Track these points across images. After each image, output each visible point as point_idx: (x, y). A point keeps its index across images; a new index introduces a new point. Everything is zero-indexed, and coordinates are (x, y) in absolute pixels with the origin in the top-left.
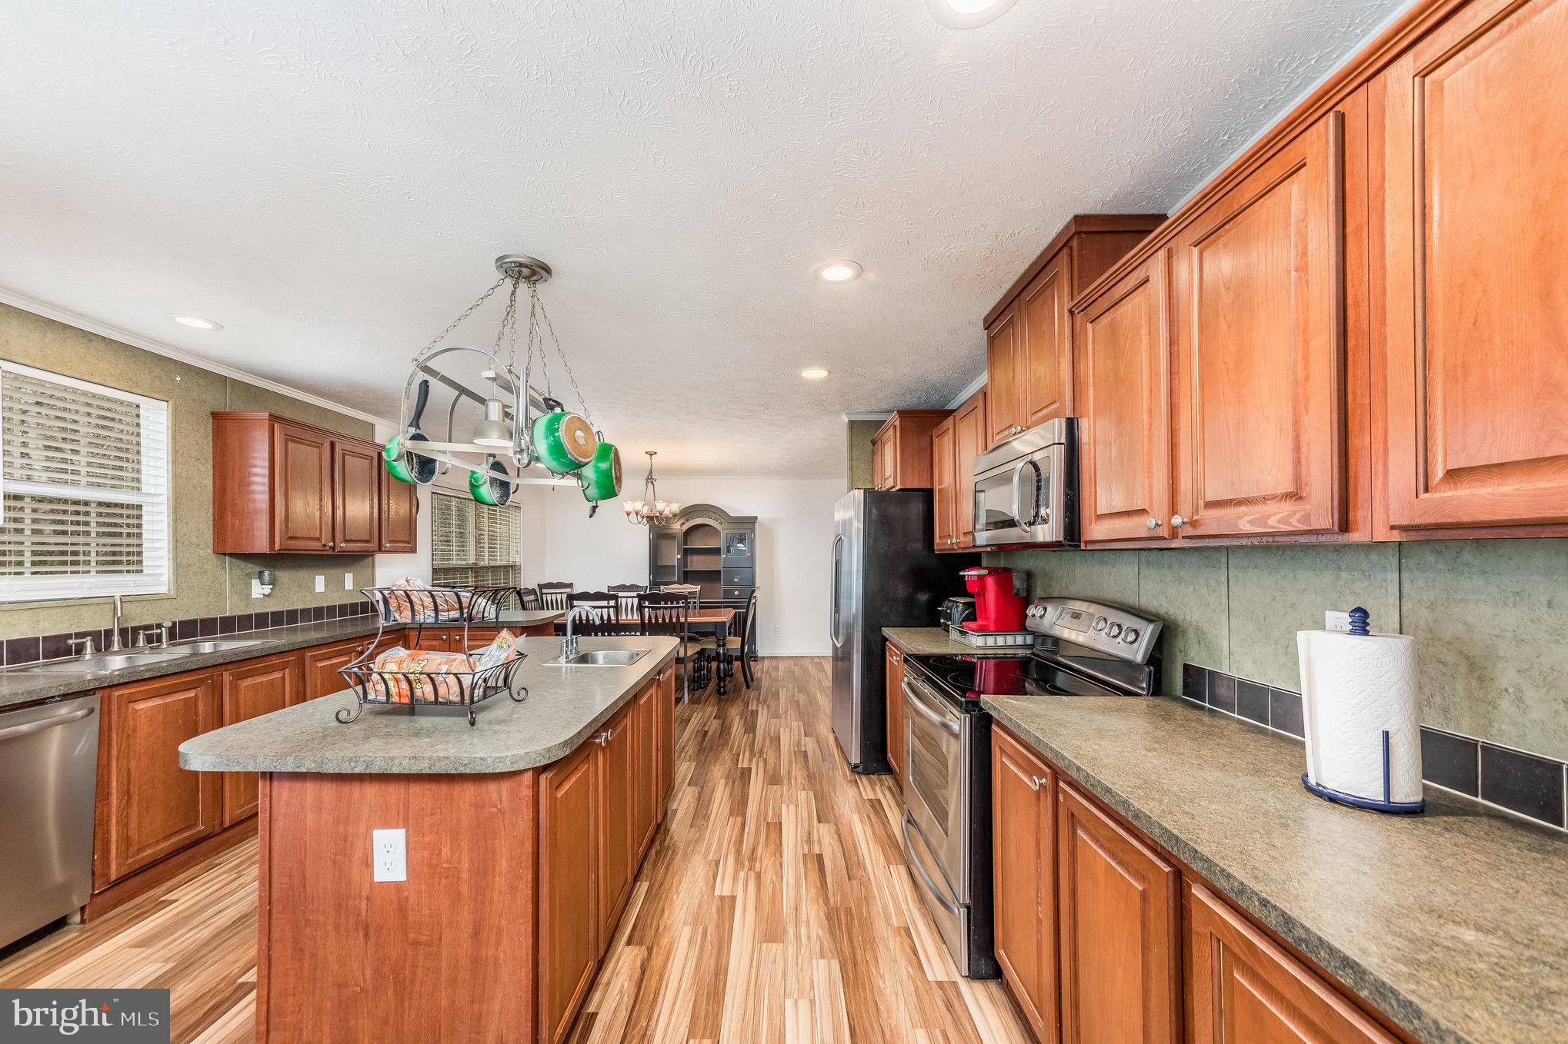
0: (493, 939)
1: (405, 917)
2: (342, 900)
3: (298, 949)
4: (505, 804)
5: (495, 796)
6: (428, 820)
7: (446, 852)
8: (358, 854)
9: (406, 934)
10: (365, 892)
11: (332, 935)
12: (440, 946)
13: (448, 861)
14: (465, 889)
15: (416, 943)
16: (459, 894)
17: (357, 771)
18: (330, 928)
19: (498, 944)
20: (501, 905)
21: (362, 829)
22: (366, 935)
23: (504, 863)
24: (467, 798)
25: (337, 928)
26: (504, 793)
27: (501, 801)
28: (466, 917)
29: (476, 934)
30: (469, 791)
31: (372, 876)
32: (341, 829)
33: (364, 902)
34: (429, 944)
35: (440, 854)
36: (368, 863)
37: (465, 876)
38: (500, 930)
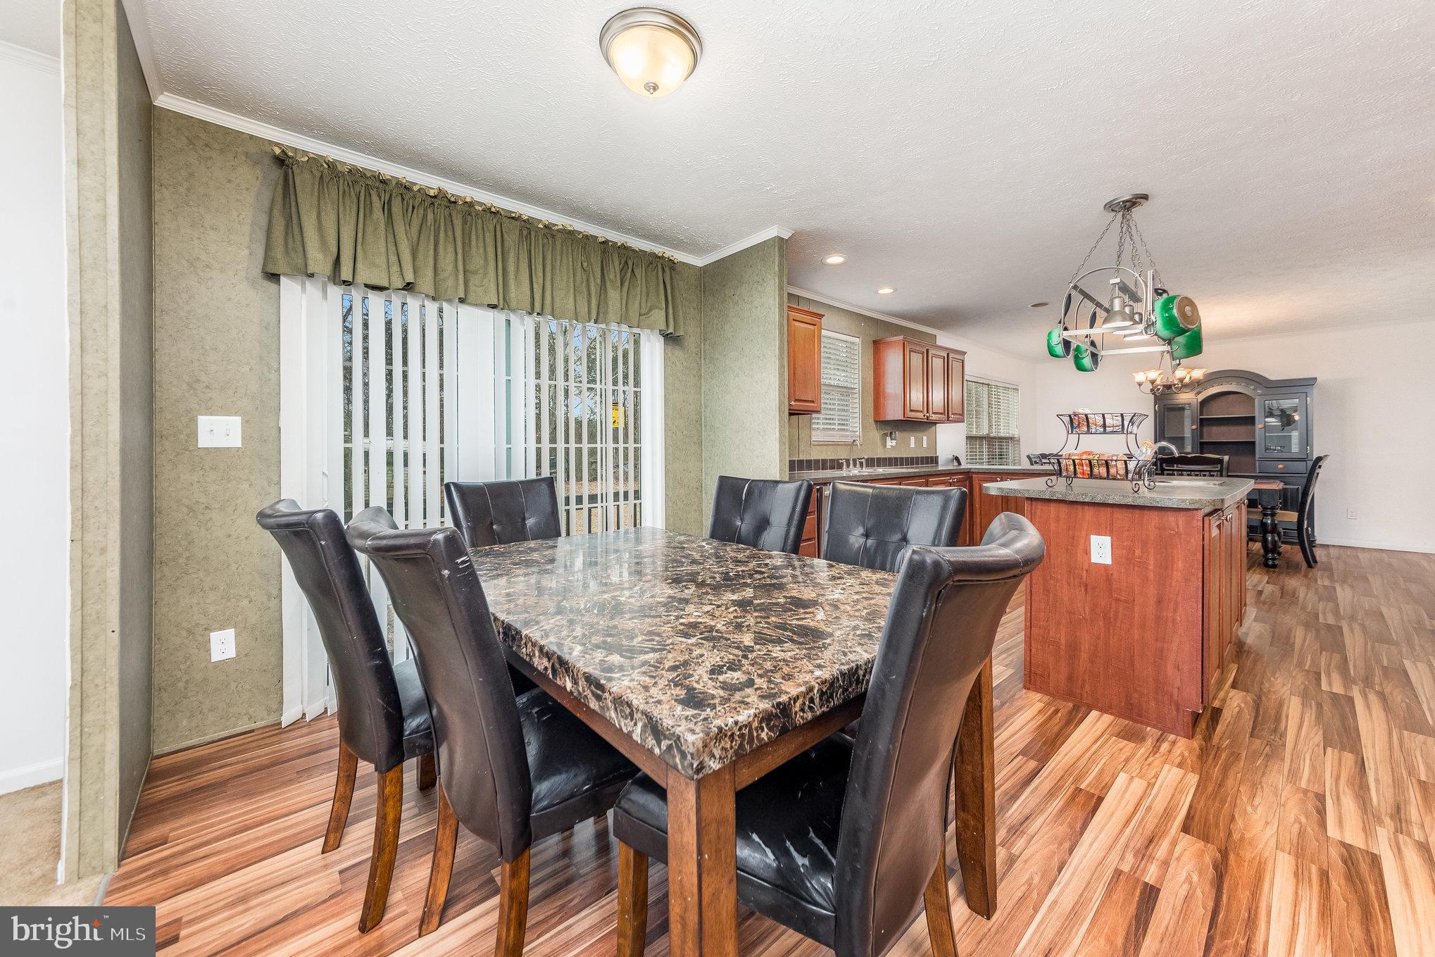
0: (1172, 606)
1: (1111, 585)
2: (1071, 570)
3: (1047, 591)
4: (1181, 530)
5: (1173, 524)
6: (1126, 534)
7: (1138, 552)
8: (1081, 546)
9: (1111, 593)
10: (1086, 567)
11: (1066, 587)
12: (1133, 605)
13: (1140, 558)
14: (1151, 575)
15: (1117, 600)
16: (1147, 578)
17: (1086, 500)
18: (1064, 582)
19: (1175, 611)
20: (1177, 589)
21: (1083, 534)
22: (1086, 590)
23: (1180, 564)
24: (1153, 524)
25: (1069, 584)
26: (1181, 523)
27: (1178, 527)
28: (1152, 591)
29: (1159, 602)
30: (1154, 518)
31: (1090, 559)
32: (1071, 532)
33: (1085, 572)
34: (1126, 602)
35: (1134, 553)
36: (1087, 552)
37: (1151, 567)
38: (1176, 603)
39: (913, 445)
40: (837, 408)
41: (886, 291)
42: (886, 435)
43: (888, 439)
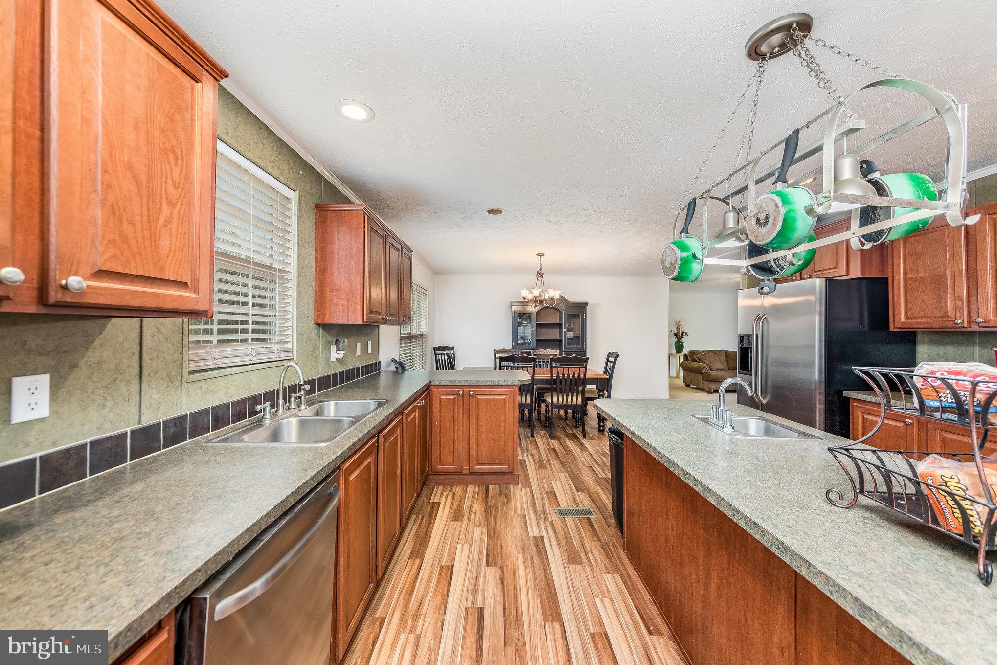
39: (358, 353)
40: (251, 301)
41: (355, 112)
42: (329, 343)
43: (333, 348)
